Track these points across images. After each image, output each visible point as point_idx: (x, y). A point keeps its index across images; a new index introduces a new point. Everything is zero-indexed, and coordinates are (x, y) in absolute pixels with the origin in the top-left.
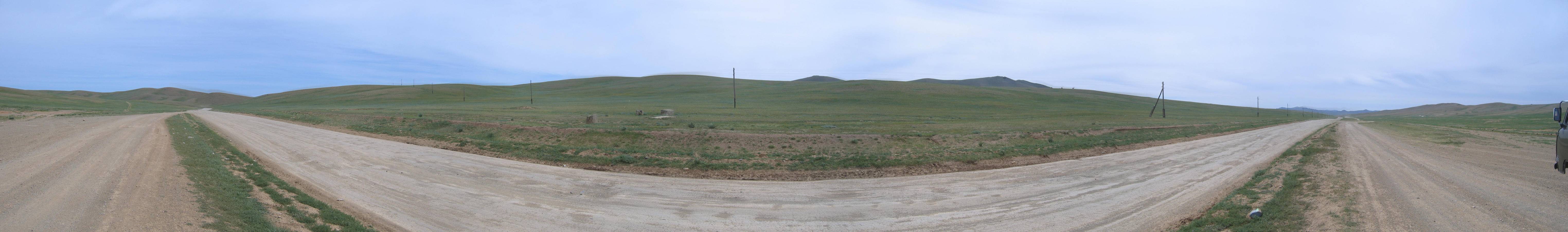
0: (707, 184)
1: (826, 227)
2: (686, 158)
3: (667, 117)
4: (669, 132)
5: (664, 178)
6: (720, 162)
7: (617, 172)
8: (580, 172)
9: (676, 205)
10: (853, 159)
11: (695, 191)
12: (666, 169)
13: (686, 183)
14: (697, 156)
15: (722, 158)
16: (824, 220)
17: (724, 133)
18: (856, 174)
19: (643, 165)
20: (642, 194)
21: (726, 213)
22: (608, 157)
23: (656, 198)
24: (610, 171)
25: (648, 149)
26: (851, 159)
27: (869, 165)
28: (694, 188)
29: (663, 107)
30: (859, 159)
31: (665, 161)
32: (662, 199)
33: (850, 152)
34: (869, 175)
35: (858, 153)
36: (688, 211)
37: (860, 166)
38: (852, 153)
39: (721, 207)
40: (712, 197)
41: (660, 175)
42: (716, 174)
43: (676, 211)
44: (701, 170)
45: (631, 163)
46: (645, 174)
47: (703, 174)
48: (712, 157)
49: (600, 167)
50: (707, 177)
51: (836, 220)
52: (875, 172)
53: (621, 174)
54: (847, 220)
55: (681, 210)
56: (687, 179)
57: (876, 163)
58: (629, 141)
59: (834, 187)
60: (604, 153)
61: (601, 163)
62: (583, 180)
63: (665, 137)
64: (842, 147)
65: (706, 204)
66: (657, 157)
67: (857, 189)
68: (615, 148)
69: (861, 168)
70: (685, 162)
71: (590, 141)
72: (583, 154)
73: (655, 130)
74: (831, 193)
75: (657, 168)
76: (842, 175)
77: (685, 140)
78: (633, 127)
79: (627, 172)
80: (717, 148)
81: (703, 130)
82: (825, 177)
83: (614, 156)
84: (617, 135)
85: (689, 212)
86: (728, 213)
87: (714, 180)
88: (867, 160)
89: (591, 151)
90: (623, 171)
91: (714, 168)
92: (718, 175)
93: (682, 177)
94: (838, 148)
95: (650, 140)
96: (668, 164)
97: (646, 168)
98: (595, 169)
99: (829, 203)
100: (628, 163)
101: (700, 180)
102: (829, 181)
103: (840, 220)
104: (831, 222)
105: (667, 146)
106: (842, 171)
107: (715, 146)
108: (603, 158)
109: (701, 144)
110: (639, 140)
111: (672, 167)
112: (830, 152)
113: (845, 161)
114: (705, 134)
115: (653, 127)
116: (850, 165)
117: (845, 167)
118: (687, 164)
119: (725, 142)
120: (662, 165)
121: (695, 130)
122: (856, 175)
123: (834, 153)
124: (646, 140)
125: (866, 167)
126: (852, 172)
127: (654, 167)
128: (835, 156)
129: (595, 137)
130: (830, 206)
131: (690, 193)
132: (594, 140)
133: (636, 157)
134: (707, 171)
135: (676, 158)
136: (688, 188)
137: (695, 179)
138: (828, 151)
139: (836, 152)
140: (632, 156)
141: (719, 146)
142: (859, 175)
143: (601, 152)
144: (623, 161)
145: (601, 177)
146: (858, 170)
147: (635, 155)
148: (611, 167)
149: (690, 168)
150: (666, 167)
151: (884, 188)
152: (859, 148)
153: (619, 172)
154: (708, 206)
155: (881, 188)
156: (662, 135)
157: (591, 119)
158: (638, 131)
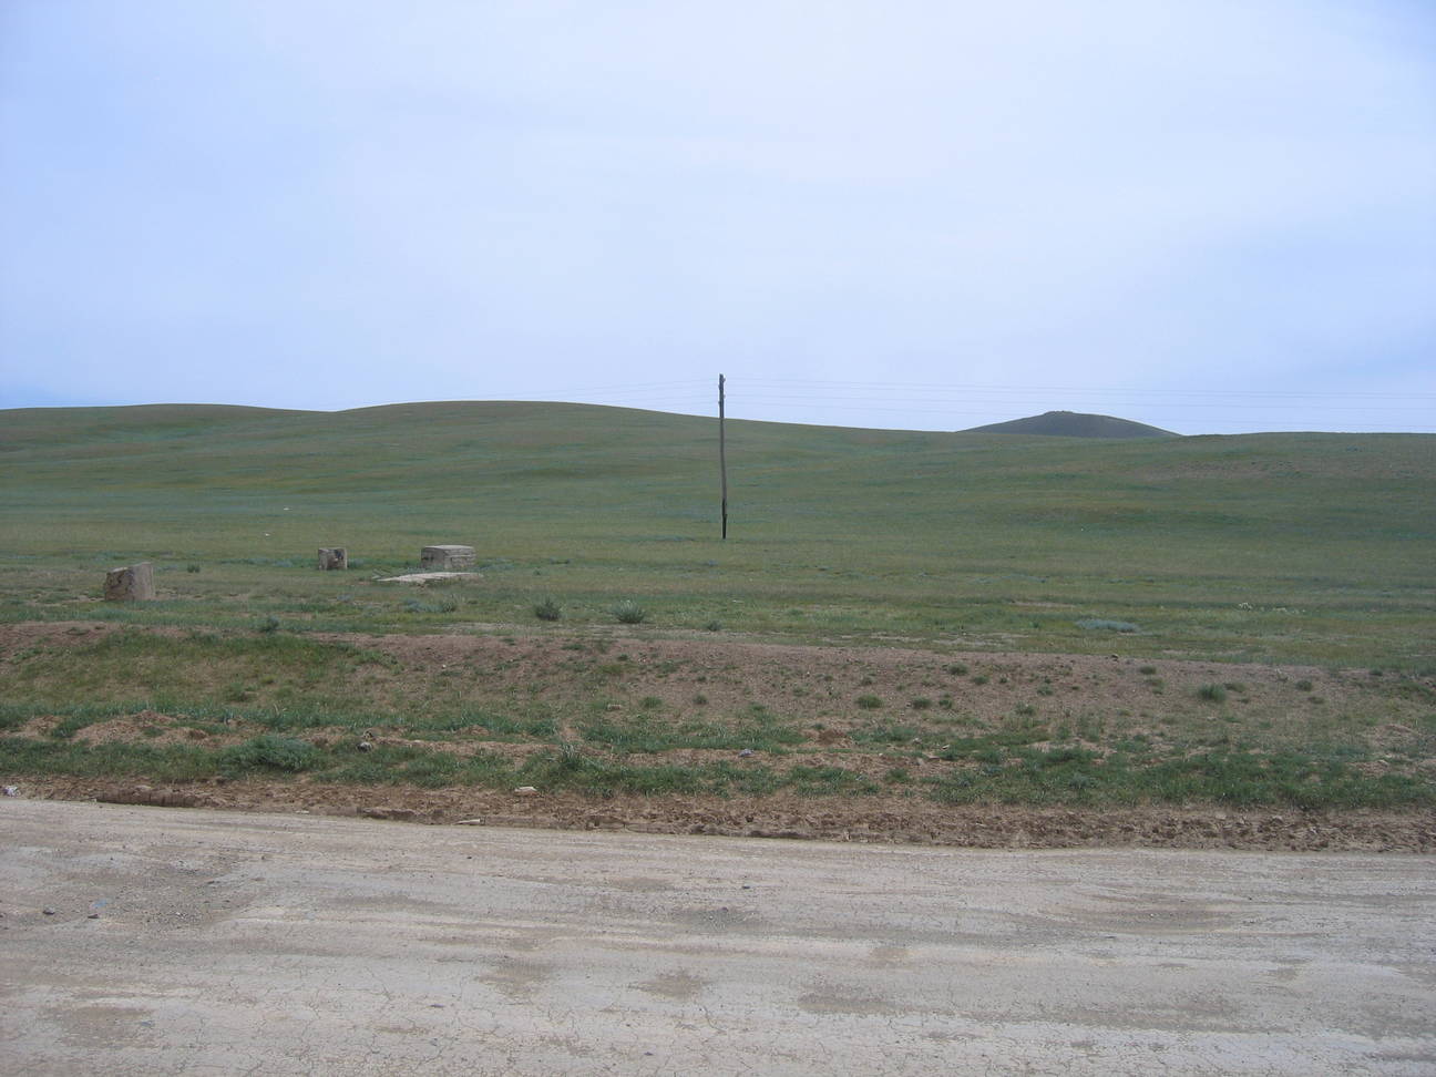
0: (611, 851)
1: (1081, 1052)
2: (526, 747)
3: (448, 575)
4: (457, 638)
5: (436, 829)
6: (663, 760)
7: (242, 809)
8: (85, 816)
9: (487, 941)
10: (1206, 766)
11: (560, 882)
12: (444, 791)
13: (528, 849)
14: (569, 736)
15: (672, 743)
16: (1075, 1020)
17: (679, 644)
18: (1215, 829)
19: (349, 779)
20: (349, 901)
21: (683, 975)
22: (204, 746)
23: (404, 915)
24: (215, 805)
25: (371, 710)
26: (1196, 768)
27: (1270, 795)
28: (556, 870)
29: (430, 534)
30: (1229, 766)
31: (442, 761)
32: (429, 918)
33: (1191, 737)
34: (1267, 839)
35: (1225, 741)
36: (533, 967)
37: (1232, 799)
38: (1201, 742)
39: (666, 949)
40: (630, 910)
41: (421, 820)
42: (646, 812)
43: (487, 971)
44: (586, 794)
45: (303, 770)
46: (363, 814)
47: (593, 812)
48: (629, 742)
49: (168, 791)
50: (611, 823)
51: (1126, 1021)
52: (1294, 826)
53: (263, 819)
54: (1168, 1027)
55: (506, 963)
56: (531, 833)
57: (1302, 789)
58: (293, 676)
59: (1121, 881)
60: (187, 729)
61: (174, 772)
62: (98, 850)
63: (441, 659)
64: (1160, 715)
65: (607, 938)
66: (409, 743)
67: (1215, 896)
68: (234, 705)
69: (1237, 807)
70: (519, 764)
71: (125, 677)
72: (95, 735)
73: (401, 630)
74: (1106, 906)
75: (409, 788)
76: (1155, 831)
77: (521, 673)
78: (308, 617)
79: (283, 810)
80: (649, 703)
81: (595, 630)
82: (1085, 837)
83: (230, 743)
84: (241, 652)
85: (540, 971)
86: (692, 974)
87: (639, 838)
88: (1261, 775)
89: (127, 720)
90: (266, 805)
91: (638, 786)
92: (654, 816)
93: (511, 823)
94: (1144, 715)
95: (379, 673)
96: (451, 771)
97: (361, 788)
98: (147, 801)
99: (1099, 946)
100: (290, 768)
101: (582, 836)
102: (1100, 852)
103: (1142, 1024)
104: (1103, 1030)
105: (447, 695)
106: (1156, 813)
107: (642, 696)
108: (181, 748)
109: (586, 689)
110: (333, 674)
111: (469, 783)
112: (1107, 731)
113: (1168, 772)
114: (602, 647)
115: (389, 617)
116: (1191, 791)
117: (1168, 798)
118: (528, 769)
119: (681, 680)
120: (432, 774)
121: (563, 632)
122: (1215, 835)
123: (1125, 737)
124: (362, 673)
125: (1257, 802)
126: (1199, 823)
127: (395, 784)
128: (1128, 748)
129: (147, 663)
130: (1102, 962)
131: (540, 891)
132: (142, 671)
133: (320, 744)
134: (608, 797)
135: (484, 744)
136: (532, 869)
137: (560, 834)
138: (1101, 725)
139: (1133, 732)
140: (305, 739)
141: (659, 695)
142: (1227, 833)
143: (174, 726)
144: (268, 764)
145: (176, 833)
146: (1221, 815)
147: (319, 735)
148: (219, 790)
149: (541, 788)
150: (443, 784)
151: (1328, 898)
152: (1230, 720)
153: (250, 809)
154: (615, 946)
155: (1315, 896)
156: (430, 654)
157: (125, 580)
158: (327, 637)
